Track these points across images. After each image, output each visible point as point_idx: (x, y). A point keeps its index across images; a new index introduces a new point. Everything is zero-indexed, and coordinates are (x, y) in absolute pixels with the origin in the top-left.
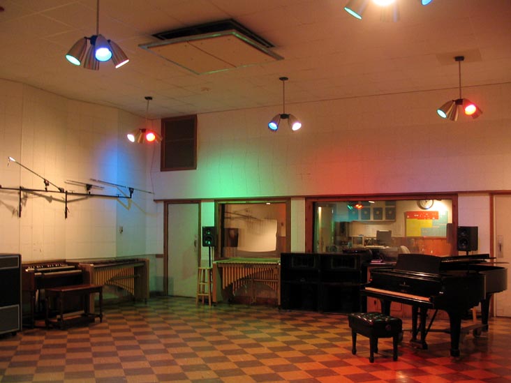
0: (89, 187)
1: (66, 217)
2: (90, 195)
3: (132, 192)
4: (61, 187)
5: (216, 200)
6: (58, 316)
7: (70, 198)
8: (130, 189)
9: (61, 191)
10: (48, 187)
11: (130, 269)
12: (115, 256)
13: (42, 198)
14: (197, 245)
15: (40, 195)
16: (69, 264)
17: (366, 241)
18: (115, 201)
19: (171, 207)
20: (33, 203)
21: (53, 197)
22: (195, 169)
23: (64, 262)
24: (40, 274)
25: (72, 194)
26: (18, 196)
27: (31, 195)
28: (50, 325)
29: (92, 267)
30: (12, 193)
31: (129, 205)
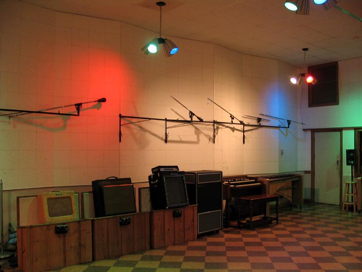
0: (259, 120)
1: (244, 143)
2: (260, 126)
3: (289, 124)
4: (241, 120)
5: (355, 129)
6: (248, 219)
7: (246, 128)
8: (288, 121)
9: (242, 123)
10: (233, 120)
11: (289, 183)
12: (278, 172)
13: (228, 129)
14: (339, 164)
15: (227, 127)
16: (251, 178)
18: (277, 130)
19: (316, 134)
20: (223, 132)
21: (235, 128)
22: (338, 104)
23: (246, 177)
24: (233, 186)
25: (248, 125)
26: (212, 127)
27: (221, 126)
28: (242, 226)
29: (268, 181)
30: (208, 125)
31: (287, 133)
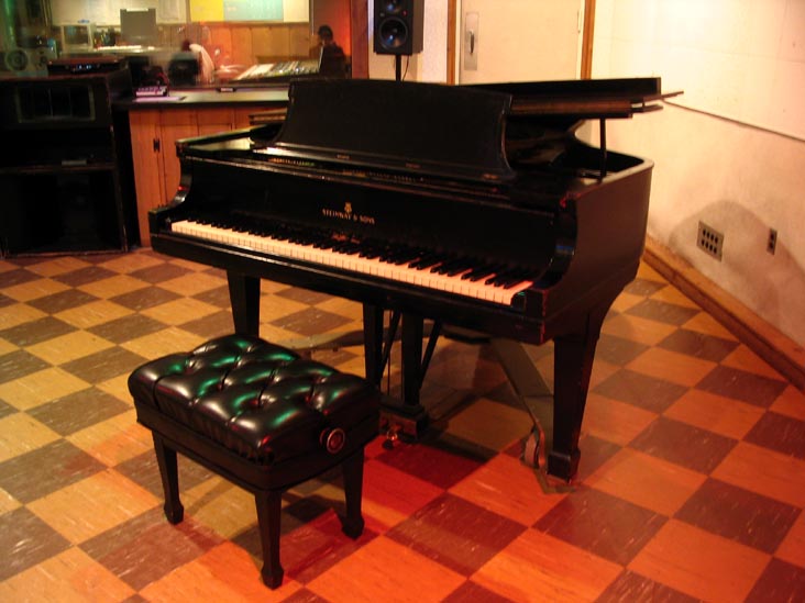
17: (97, 36)
